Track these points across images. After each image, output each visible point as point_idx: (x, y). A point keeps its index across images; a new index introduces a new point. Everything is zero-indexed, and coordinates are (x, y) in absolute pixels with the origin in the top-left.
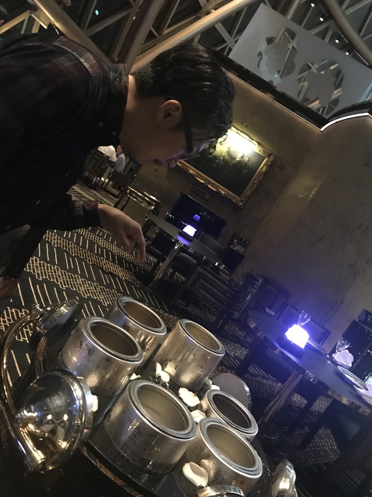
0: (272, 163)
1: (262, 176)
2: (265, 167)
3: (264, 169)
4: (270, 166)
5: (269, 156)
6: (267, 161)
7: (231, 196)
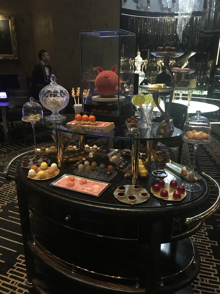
0: (15, 21)
1: (15, 33)
2: (13, 27)
3: (13, 28)
4: (15, 24)
5: (10, 17)
6: (11, 22)
7: (7, 57)
